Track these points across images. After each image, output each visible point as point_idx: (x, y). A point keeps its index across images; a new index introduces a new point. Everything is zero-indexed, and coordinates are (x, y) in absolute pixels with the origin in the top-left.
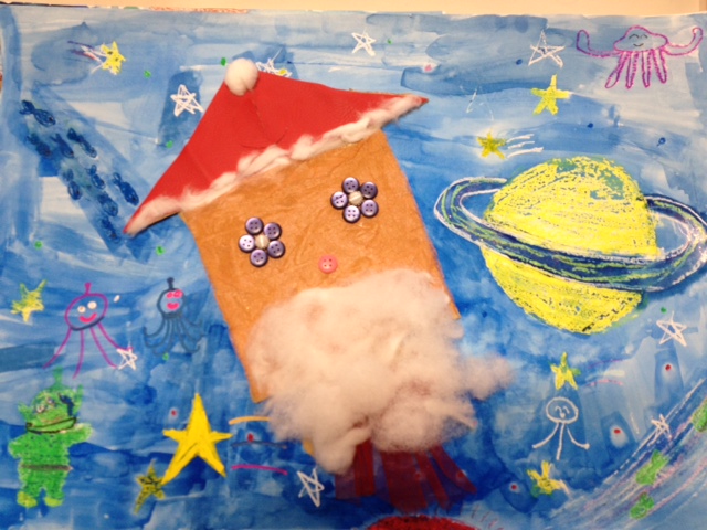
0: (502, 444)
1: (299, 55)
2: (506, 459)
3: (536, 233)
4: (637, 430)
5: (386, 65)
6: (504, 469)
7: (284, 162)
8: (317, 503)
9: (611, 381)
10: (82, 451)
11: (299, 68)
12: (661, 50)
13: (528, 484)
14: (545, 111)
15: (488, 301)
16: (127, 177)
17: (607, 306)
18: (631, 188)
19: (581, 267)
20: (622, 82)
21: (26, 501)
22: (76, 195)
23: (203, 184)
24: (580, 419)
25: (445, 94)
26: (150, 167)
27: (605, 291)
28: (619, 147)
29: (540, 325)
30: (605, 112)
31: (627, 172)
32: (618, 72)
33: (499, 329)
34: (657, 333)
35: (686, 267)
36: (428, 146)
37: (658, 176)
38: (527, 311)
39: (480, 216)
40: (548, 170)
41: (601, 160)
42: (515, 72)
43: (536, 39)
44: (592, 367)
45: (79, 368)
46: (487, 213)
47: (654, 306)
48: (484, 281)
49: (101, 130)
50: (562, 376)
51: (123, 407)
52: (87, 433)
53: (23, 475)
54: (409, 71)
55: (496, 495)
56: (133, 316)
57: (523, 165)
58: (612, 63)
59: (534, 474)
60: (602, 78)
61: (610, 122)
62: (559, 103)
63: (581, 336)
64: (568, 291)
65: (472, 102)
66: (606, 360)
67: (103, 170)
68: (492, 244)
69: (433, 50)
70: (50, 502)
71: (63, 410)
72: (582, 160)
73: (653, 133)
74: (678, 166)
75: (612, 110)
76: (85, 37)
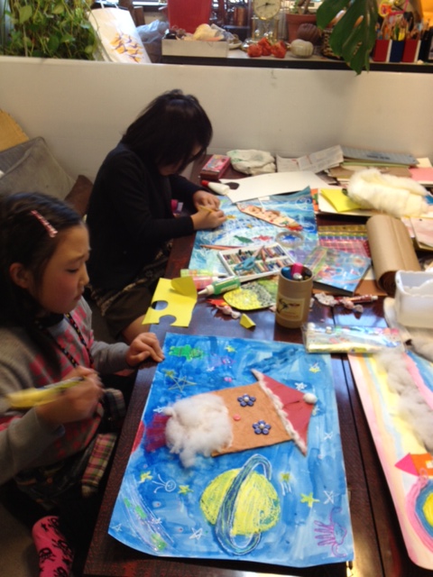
5: (320, 443)
8: (155, 410)
10: (184, 359)
12: (335, 542)
13: (146, 470)
14: (302, 498)
18: (265, 527)
20: (317, 527)
21: (172, 348)
24: (166, 492)
25: (309, 462)
27: (218, 510)
28: (285, 526)
29: (206, 485)
31: (273, 527)
32: (323, 525)
35: (225, 544)
37: (271, 539)
38: (213, 481)
40: (275, 495)
41: (279, 517)
42: (320, 486)
43: (336, 492)
44: (186, 500)
46: (256, 472)
47: (209, 529)
48: (226, 467)
50: (184, 488)
52: (188, 360)
54: (319, 451)
56: (224, 371)
58: (327, 522)
59: (149, 473)
62: (306, 503)
63: (199, 499)
64: (220, 497)
65: (306, 472)
66: (188, 506)
67: (275, 366)
68: (242, 472)
69: (328, 458)
70: (170, 353)
71: (197, 355)
72: (279, 509)
73: (292, 539)
74: (275, 547)
75: (303, 523)
76: (321, 364)
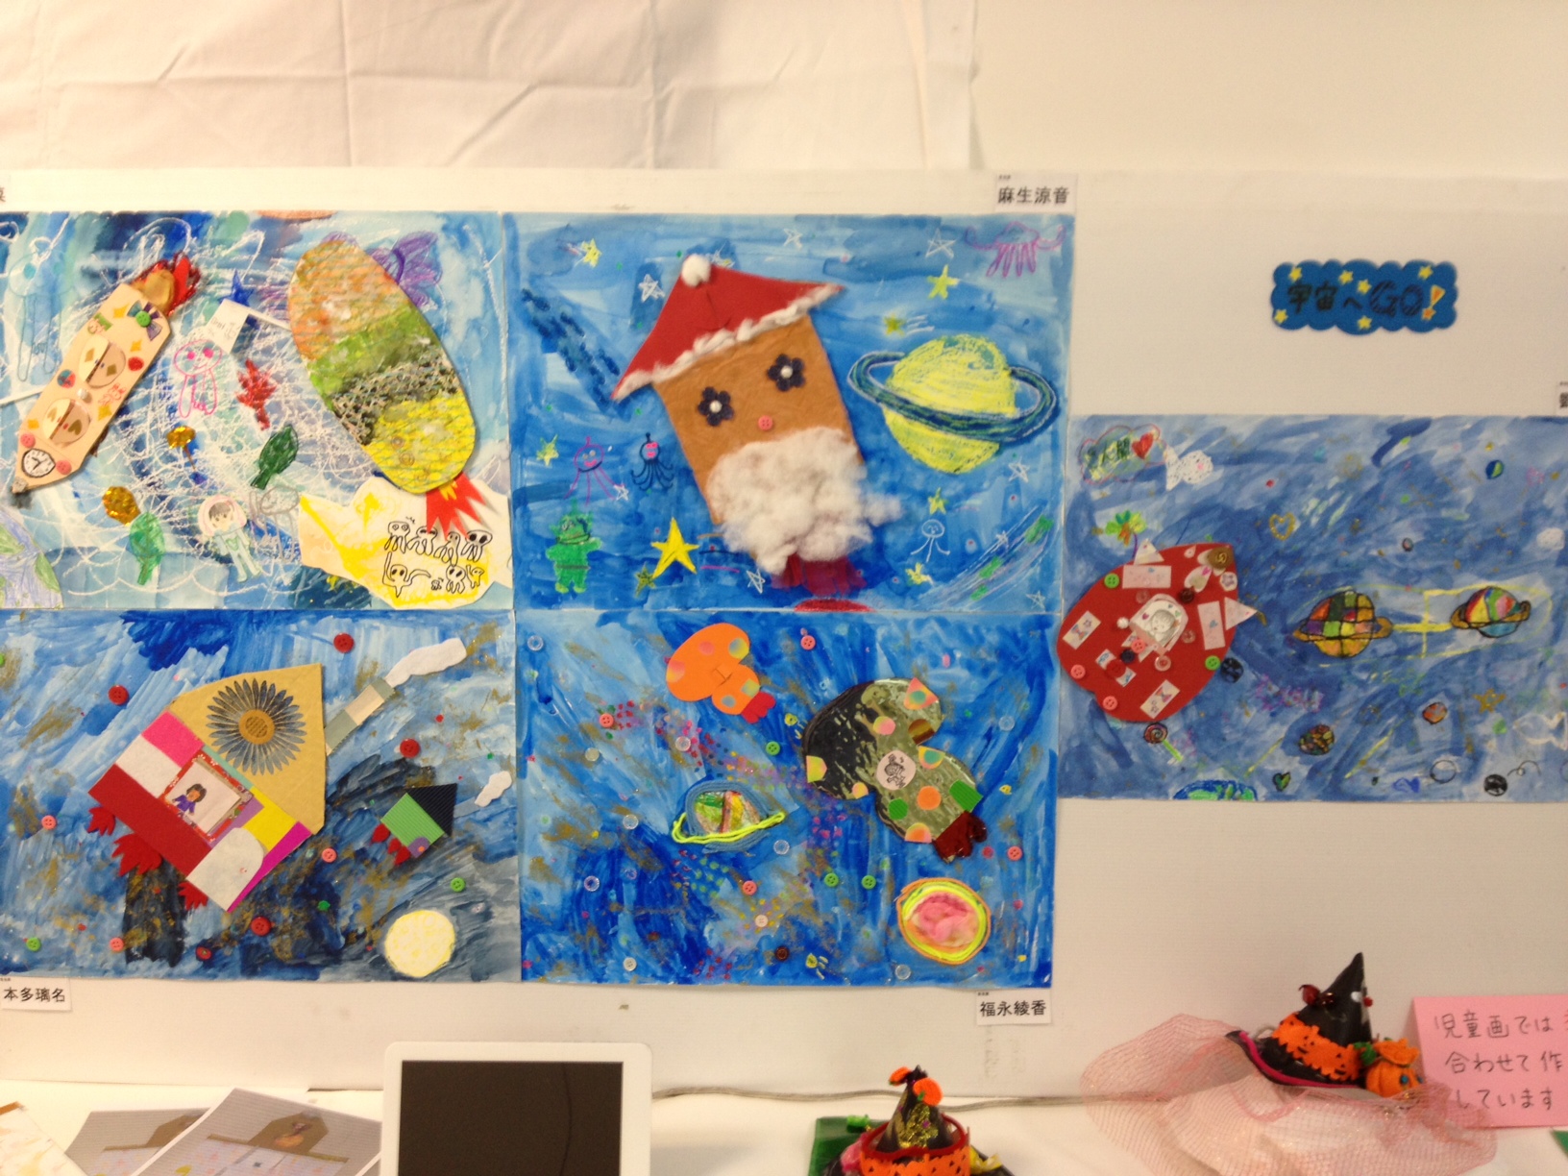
0: (890, 552)
1: (740, 248)
2: (892, 562)
3: (925, 396)
4: (985, 541)
5: (810, 256)
6: (890, 568)
7: (730, 342)
8: (761, 591)
9: (972, 509)
10: (596, 557)
11: (740, 258)
12: (1033, 244)
13: (905, 577)
14: (937, 297)
15: (886, 450)
16: (609, 353)
17: (975, 452)
18: (999, 360)
19: (957, 423)
20: (1000, 272)
21: (561, 589)
22: (572, 368)
23: (669, 359)
24: (945, 535)
25: (857, 281)
26: (626, 344)
27: (973, 442)
28: (994, 326)
29: (923, 467)
30: (984, 297)
31: (998, 346)
32: (997, 262)
33: (893, 471)
34: (1007, 473)
35: (1033, 424)
36: (844, 326)
37: (1021, 351)
38: (914, 457)
39: (883, 381)
40: (936, 346)
41: (978, 337)
42: (915, 263)
43: (932, 235)
44: (957, 498)
45: (588, 499)
46: (889, 381)
47: (1008, 453)
48: (884, 435)
49: (585, 314)
50: (935, 505)
51: (621, 527)
52: (598, 544)
53: (558, 572)
54: (829, 262)
55: (883, 586)
56: (623, 462)
57: (918, 341)
58: (992, 255)
59: (910, 572)
60: (984, 268)
61: (988, 306)
62: (950, 290)
63: (952, 476)
64: (946, 442)
65: (879, 288)
66: (969, 493)
67: (591, 347)
68: (891, 406)
69: (849, 244)
70: (577, 590)
71: (580, 529)
72: (964, 337)
73: (1020, 316)
74: (1036, 344)
75: (990, 296)
76: (569, 236)
